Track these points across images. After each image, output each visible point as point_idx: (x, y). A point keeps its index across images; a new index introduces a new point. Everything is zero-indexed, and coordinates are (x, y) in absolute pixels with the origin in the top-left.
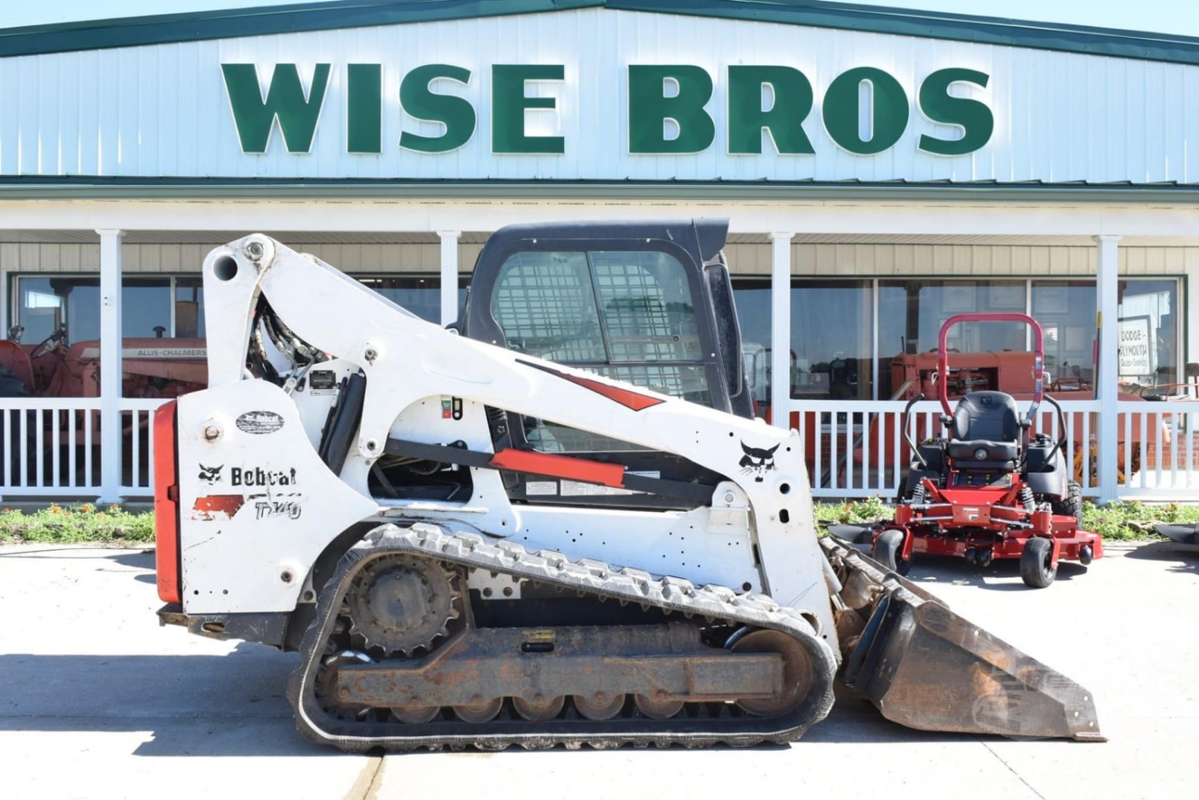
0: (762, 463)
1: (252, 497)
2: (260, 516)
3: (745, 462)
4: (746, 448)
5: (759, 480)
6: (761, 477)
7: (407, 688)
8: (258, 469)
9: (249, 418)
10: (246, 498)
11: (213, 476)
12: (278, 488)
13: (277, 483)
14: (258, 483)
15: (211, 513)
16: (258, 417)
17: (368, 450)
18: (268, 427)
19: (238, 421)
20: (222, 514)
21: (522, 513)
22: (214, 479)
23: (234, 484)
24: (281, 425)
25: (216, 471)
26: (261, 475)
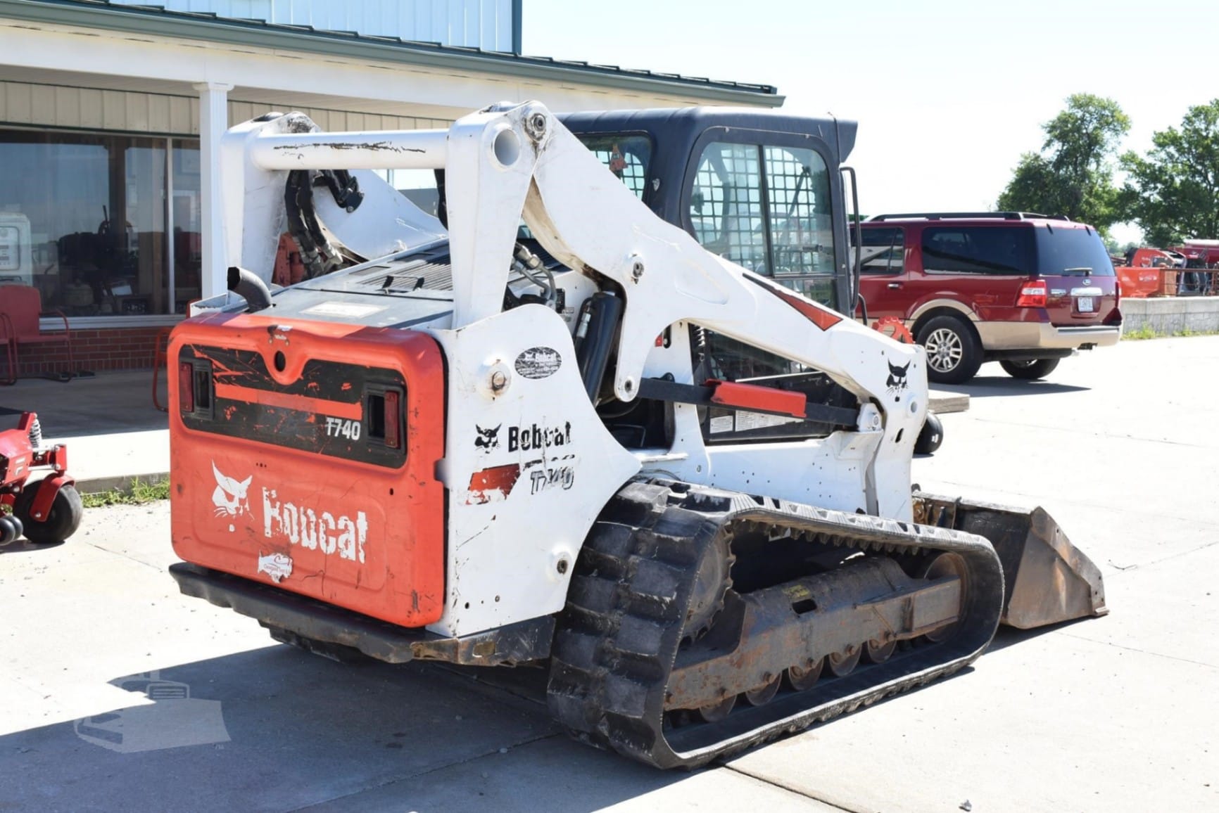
0: (900, 382)
1: (528, 465)
2: (534, 492)
3: (890, 382)
4: (891, 367)
5: (897, 399)
6: (898, 396)
8: (534, 426)
9: (528, 358)
10: (522, 466)
11: (490, 441)
12: (554, 450)
13: (553, 443)
14: (535, 446)
15: (487, 492)
16: (537, 355)
17: (625, 392)
18: (546, 369)
19: (517, 362)
20: (497, 493)
22: (491, 444)
23: (511, 449)
24: (558, 365)
25: (492, 433)
26: (537, 434)
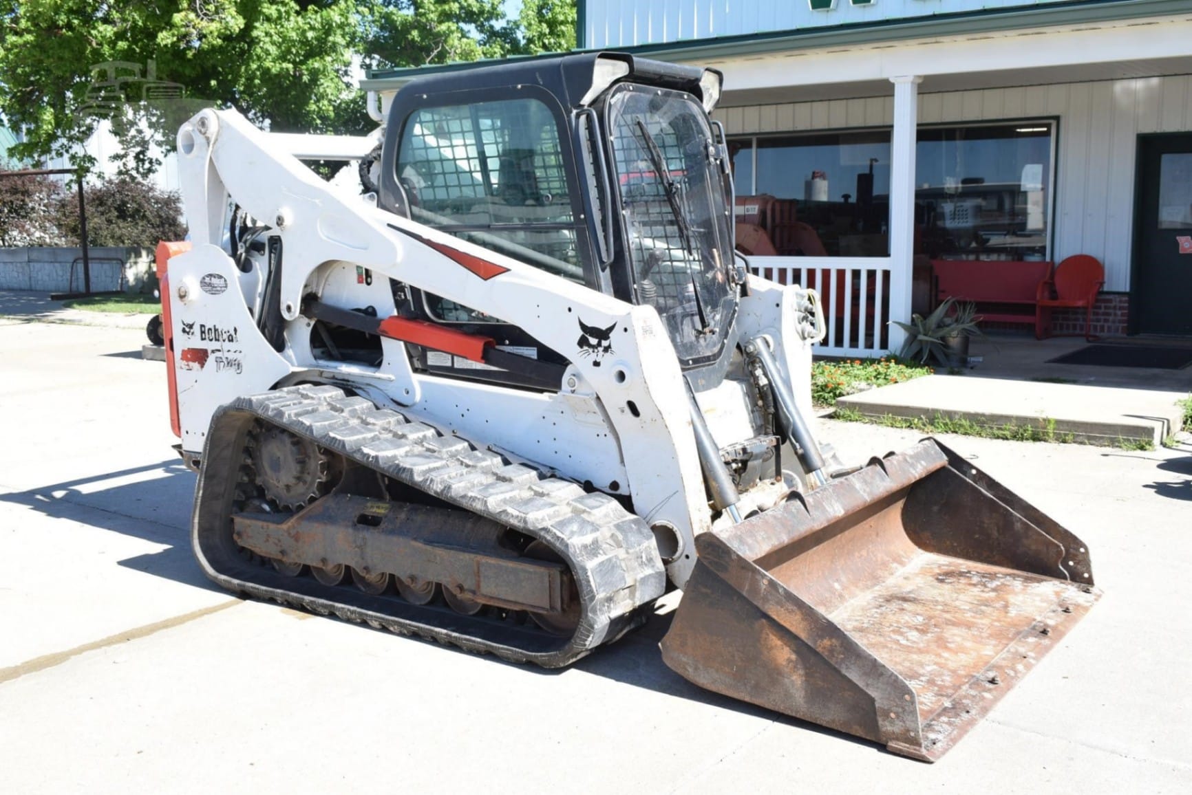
0: (599, 344)
1: (213, 352)
2: (218, 370)
3: (583, 342)
4: (583, 326)
5: (596, 364)
6: (598, 361)
7: (277, 541)
8: (215, 326)
9: (207, 280)
10: (209, 352)
11: (190, 331)
12: (227, 345)
13: (227, 340)
14: (216, 339)
15: (191, 364)
16: (213, 279)
17: (286, 312)
18: (219, 289)
19: (201, 282)
20: (196, 365)
21: (422, 383)
22: (190, 334)
23: (203, 339)
24: (226, 287)
25: (191, 326)
26: (217, 332)
